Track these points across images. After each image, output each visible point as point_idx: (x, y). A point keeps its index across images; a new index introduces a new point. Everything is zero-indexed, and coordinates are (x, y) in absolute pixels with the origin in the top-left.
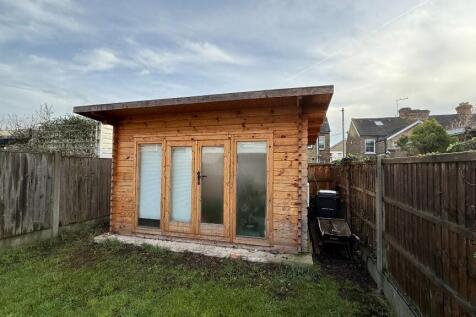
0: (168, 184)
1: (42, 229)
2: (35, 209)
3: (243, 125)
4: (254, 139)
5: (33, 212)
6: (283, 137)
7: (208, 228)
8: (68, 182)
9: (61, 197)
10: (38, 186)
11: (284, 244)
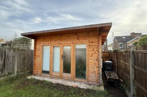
0: (52, 59)
1: (11, 74)
2: (9, 67)
3: (78, 38)
4: (82, 43)
5: (8, 68)
6: (92, 42)
7: (66, 75)
8: (20, 58)
9: (18, 63)
10: (10, 59)
11: (93, 82)
